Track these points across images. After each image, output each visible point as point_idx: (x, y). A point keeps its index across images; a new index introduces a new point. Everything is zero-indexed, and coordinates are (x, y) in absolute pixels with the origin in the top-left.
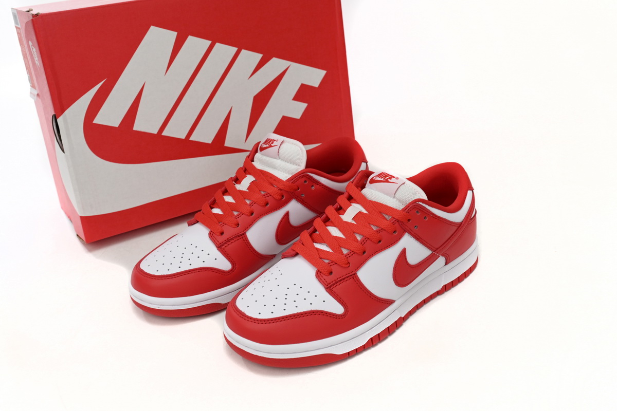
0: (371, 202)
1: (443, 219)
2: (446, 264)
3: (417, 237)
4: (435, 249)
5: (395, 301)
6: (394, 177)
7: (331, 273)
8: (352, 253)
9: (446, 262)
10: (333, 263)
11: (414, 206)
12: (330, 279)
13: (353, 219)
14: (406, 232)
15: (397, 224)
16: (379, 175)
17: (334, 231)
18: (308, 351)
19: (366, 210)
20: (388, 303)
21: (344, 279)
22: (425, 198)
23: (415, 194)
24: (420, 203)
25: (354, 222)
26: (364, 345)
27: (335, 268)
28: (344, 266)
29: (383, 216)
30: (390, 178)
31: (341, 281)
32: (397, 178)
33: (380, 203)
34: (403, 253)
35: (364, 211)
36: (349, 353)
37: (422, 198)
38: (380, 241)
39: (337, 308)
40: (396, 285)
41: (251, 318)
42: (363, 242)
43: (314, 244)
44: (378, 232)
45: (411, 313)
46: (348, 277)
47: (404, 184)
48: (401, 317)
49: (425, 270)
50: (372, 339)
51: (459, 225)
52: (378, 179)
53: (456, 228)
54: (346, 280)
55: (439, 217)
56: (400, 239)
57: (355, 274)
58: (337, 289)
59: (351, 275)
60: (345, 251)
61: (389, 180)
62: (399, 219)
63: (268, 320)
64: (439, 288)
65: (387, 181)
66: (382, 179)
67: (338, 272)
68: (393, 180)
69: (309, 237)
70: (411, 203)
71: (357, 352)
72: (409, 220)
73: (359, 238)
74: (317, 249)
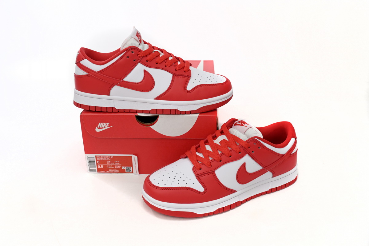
0: (232, 135)
1: (270, 150)
2: (273, 177)
3: (253, 157)
4: (265, 167)
5: (236, 191)
6: (246, 123)
7: (200, 169)
8: (214, 160)
9: (273, 176)
10: (203, 164)
11: (253, 140)
12: (199, 172)
13: (220, 142)
14: (247, 154)
15: (242, 149)
16: (239, 122)
17: (208, 148)
18: (181, 208)
19: (228, 139)
20: (232, 191)
21: (207, 173)
22: (262, 137)
23: (256, 134)
24: (256, 139)
25: (220, 144)
26: (214, 212)
27: (203, 167)
28: (208, 166)
29: (236, 143)
30: (244, 124)
31: (205, 174)
32: (248, 124)
33: (236, 136)
34: (244, 165)
35: (227, 139)
36: (204, 214)
37: (260, 137)
38: (230, 156)
39: (200, 188)
40: (238, 182)
41: (154, 185)
42: (221, 155)
43: (196, 153)
44: (230, 151)
45: (247, 200)
46: (209, 173)
47: (251, 127)
48: (239, 201)
49: (257, 177)
50: (219, 209)
51: (282, 156)
52: (238, 123)
53: (280, 157)
54: (208, 174)
55: (268, 149)
56: (243, 157)
57: (214, 172)
58: (202, 178)
59: (211, 172)
60: (211, 159)
61: (244, 125)
62: (243, 145)
63: (162, 188)
64: (267, 190)
65: (242, 125)
66: (240, 124)
67: (204, 169)
68: (246, 125)
69: (195, 149)
70: (251, 138)
71: (209, 214)
72: (249, 147)
73: (220, 153)
74: (197, 156)
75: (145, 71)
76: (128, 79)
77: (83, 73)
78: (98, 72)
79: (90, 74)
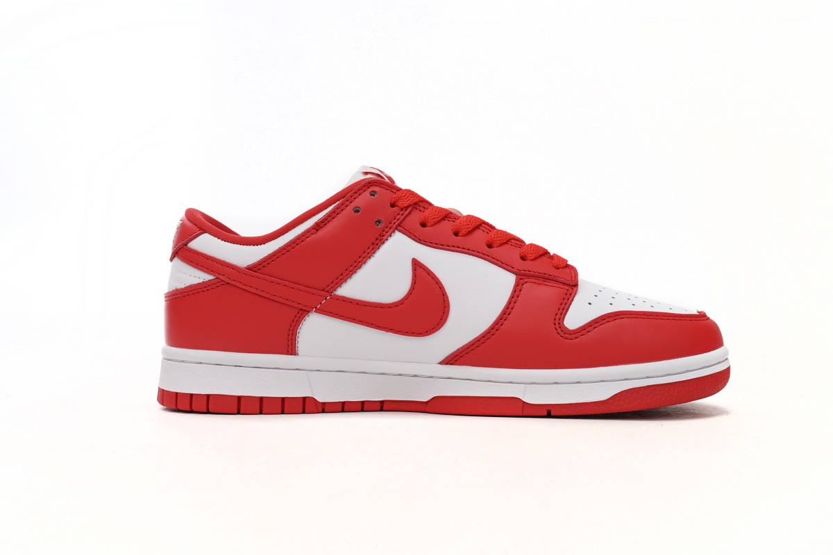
75: (417, 265)
76: (354, 288)
77: (197, 277)
78: (251, 268)
79: (221, 277)
